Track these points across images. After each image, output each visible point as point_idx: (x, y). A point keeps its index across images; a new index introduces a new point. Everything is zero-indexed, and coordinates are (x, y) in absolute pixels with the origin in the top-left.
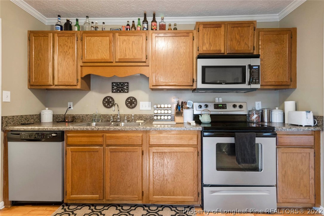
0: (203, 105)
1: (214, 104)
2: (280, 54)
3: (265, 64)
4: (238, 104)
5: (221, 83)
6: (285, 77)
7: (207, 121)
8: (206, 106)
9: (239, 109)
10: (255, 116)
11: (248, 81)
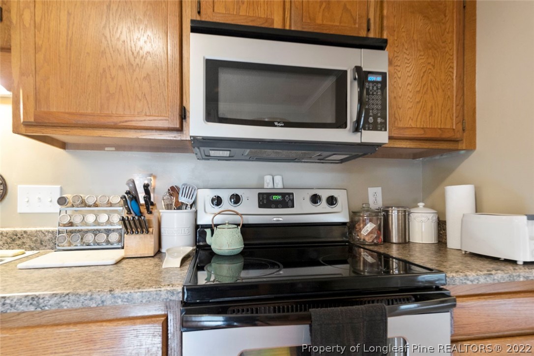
0: (225, 195)
1: (259, 194)
2: (436, 49)
3: (399, 75)
4: (324, 195)
5: (270, 124)
6: (448, 116)
7: (227, 248)
8: (236, 199)
9: (328, 209)
10: (370, 227)
11: (355, 119)
